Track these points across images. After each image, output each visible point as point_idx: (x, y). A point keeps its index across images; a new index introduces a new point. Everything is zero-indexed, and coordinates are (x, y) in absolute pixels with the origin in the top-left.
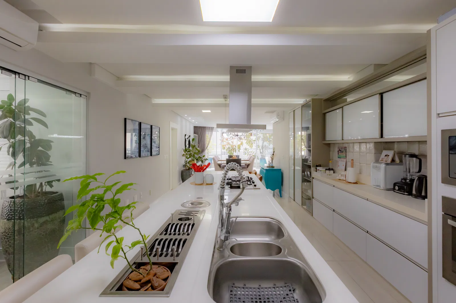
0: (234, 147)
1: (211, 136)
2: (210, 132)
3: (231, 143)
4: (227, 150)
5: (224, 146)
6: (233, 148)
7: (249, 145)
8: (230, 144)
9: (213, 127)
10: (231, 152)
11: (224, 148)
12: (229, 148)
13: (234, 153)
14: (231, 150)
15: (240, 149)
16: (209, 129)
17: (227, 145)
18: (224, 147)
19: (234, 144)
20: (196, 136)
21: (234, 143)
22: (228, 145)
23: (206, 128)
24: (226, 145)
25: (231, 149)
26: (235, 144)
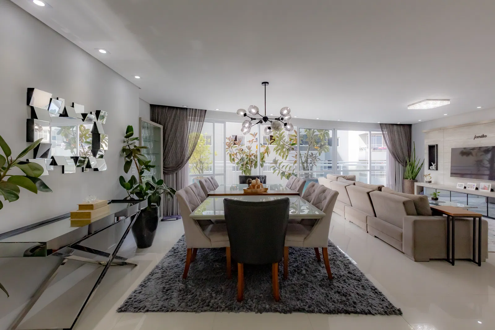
0: (253, 157)
1: (199, 130)
2: (197, 123)
3: (247, 150)
4: (238, 163)
5: (233, 155)
6: (250, 159)
7: (280, 154)
8: (245, 152)
9: (206, 110)
10: (246, 167)
11: (234, 160)
12: (242, 159)
13: (253, 168)
14: (247, 163)
15: (264, 162)
16: (195, 116)
17: (238, 154)
18: (233, 157)
19: (252, 153)
20: (159, 128)
21: (251, 149)
22: (240, 153)
23: (188, 111)
24: (236, 154)
25: (245, 162)
26: (253, 151)
